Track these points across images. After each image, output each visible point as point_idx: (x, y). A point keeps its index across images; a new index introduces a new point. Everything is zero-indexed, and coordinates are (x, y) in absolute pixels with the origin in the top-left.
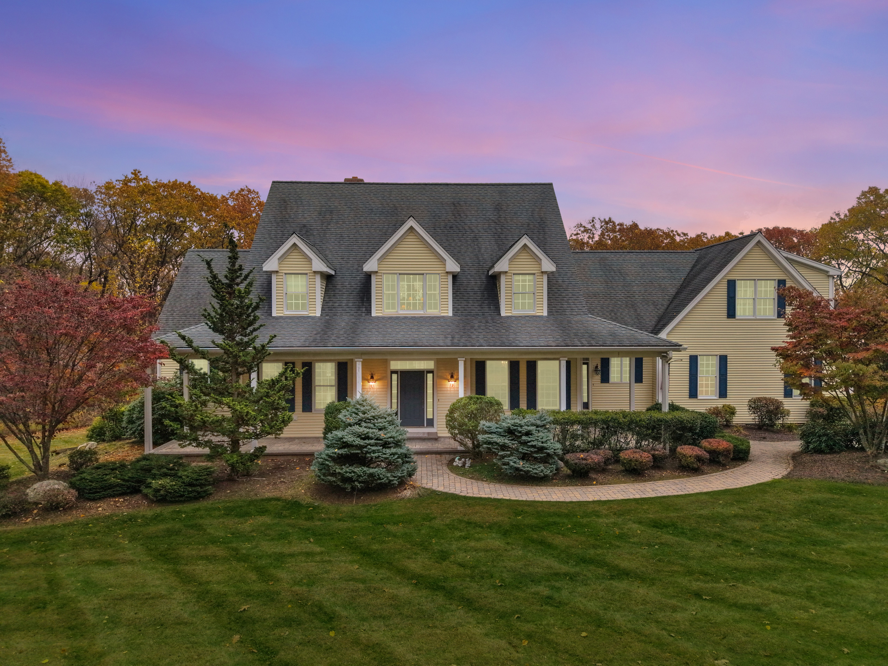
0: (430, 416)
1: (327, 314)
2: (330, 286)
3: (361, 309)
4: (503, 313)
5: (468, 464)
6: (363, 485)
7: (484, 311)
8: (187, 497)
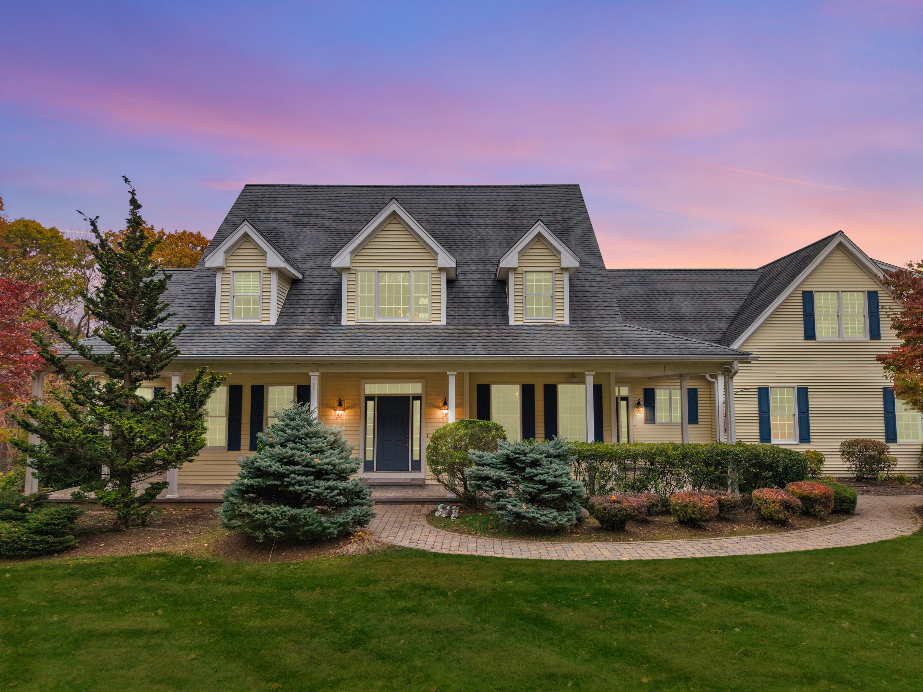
0: (416, 457)
1: (284, 322)
2: (294, 291)
3: (329, 317)
4: (512, 321)
5: (454, 514)
6: (282, 533)
7: (488, 320)
8: (32, 550)
